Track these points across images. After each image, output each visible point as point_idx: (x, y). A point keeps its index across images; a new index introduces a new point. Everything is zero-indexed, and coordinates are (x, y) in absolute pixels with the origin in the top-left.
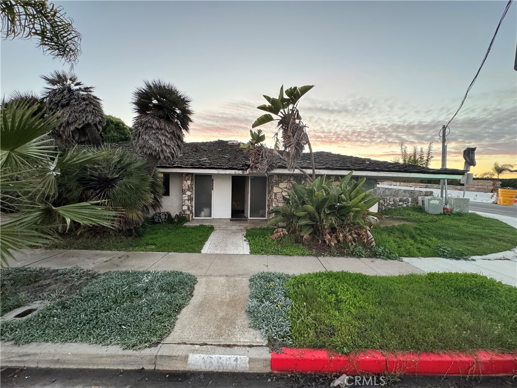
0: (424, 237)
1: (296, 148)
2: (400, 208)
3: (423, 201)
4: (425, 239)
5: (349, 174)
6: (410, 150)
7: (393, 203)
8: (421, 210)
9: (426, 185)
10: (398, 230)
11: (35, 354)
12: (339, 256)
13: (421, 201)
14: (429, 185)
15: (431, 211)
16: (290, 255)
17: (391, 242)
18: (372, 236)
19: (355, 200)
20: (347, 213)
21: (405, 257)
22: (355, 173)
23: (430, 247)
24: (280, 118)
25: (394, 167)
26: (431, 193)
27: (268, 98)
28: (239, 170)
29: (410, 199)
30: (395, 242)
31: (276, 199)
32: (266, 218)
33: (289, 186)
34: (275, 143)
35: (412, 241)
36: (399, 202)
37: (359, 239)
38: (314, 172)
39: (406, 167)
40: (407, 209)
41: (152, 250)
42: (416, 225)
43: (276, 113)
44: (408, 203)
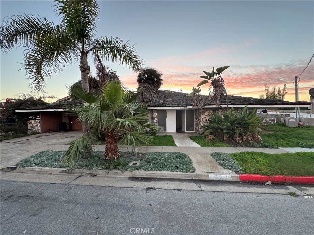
0: (289, 138)
1: (221, 96)
2: (269, 124)
3: (284, 120)
4: (290, 139)
5: (245, 107)
6: (271, 89)
7: (265, 122)
8: (284, 125)
9: (283, 110)
10: (273, 135)
11: (155, 174)
12: (245, 147)
13: (283, 120)
14: (285, 110)
15: (290, 126)
16: (221, 147)
17: (271, 141)
18: (261, 138)
19: (252, 120)
20: (248, 126)
21: (281, 147)
22: (249, 106)
23: (294, 143)
24: (212, 81)
25: (268, 102)
26: (289, 116)
27: (206, 73)
28: (183, 107)
29: (276, 119)
30: (273, 141)
31: (203, 121)
32: (195, 131)
33: (210, 114)
34: (209, 93)
35: (283, 141)
36: (269, 121)
37: (254, 139)
38: (228, 106)
39: (275, 101)
40: (275, 125)
41: (153, 145)
42: (283, 133)
43: (209, 79)
44: (275, 121)
